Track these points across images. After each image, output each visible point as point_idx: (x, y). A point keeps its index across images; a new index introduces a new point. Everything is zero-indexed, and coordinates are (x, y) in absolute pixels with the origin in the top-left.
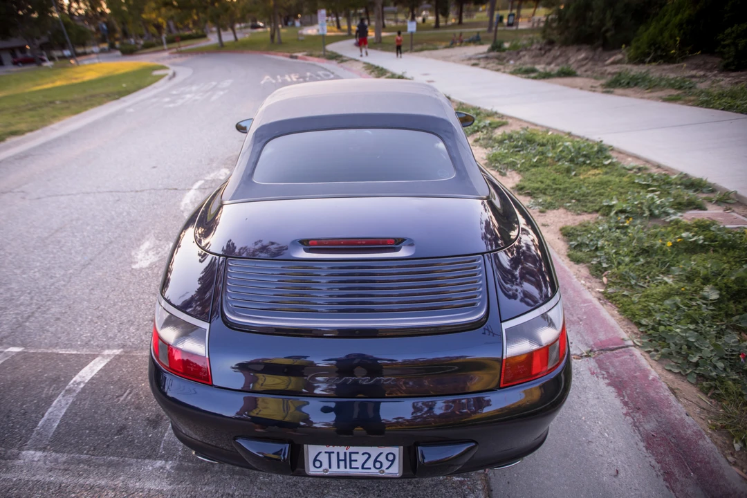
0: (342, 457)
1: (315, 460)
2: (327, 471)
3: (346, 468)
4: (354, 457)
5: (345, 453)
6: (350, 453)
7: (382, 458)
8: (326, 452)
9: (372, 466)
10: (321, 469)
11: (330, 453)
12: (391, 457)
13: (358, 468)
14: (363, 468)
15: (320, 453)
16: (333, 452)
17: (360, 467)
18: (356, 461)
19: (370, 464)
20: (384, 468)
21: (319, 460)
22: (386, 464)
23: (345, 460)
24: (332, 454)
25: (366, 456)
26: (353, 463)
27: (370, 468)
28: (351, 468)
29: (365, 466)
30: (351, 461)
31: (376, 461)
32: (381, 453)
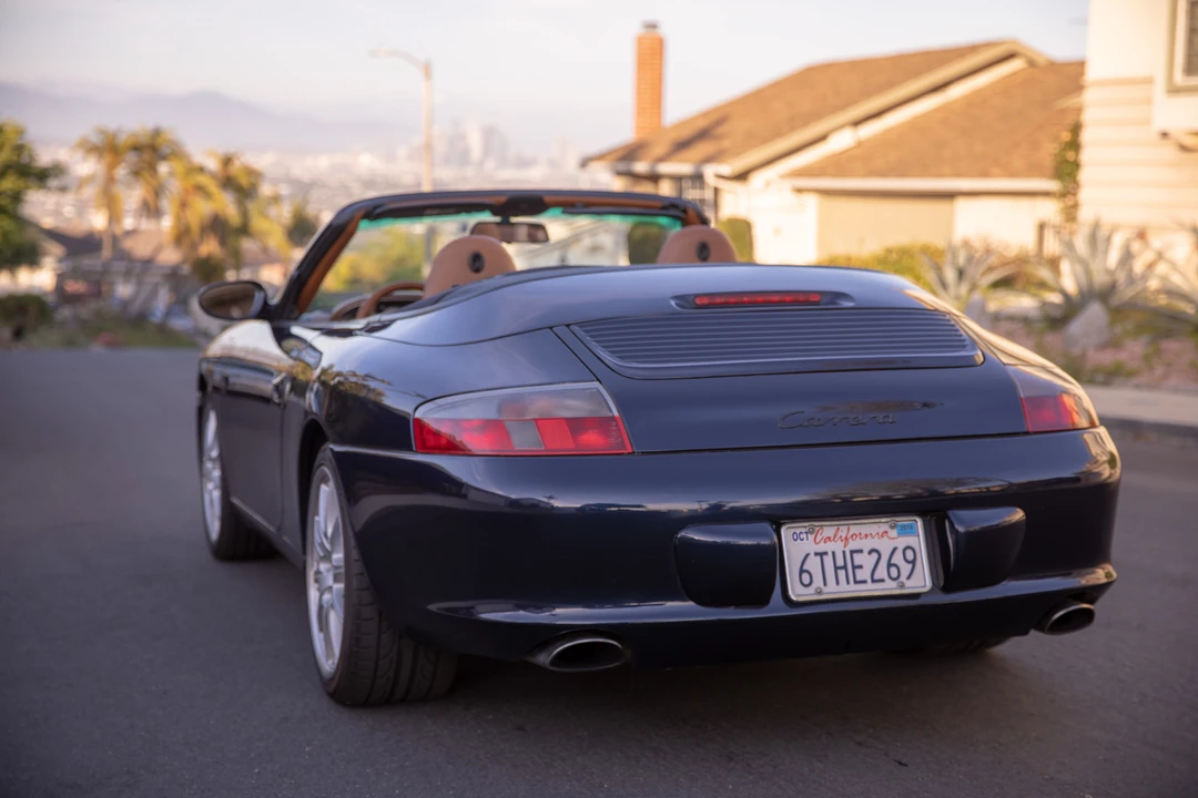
0: (840, 562)
1: (802, 571)
2: (819, 592)
3: (848, 583)
4: (858, 559)
5: (844, 552)
6: (852, 552)
7: (898, 559)
8: (816, 554)
9: (885, 576)
10: (811, 590)
11: (821, 555)
12: (910, 555)
13: (864, 582)
14: (873, 581)
15: (807, 555)
16: (826, 553)
17: (869, 580)
18: (861, 567)
19: (881, 572)
20: (903, 578)
21: (807, 572)
22: (906, 569)
23: (845, 567)
24: (824, 557)
25: (875, 556)
26: (857, 571)
27: (882, 580)
28: (856, 582)
29: (876, 577)
30: (854, 567)
31: (890, 565)
32: (895, 549)
